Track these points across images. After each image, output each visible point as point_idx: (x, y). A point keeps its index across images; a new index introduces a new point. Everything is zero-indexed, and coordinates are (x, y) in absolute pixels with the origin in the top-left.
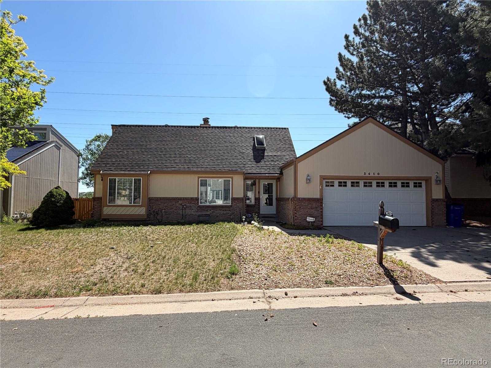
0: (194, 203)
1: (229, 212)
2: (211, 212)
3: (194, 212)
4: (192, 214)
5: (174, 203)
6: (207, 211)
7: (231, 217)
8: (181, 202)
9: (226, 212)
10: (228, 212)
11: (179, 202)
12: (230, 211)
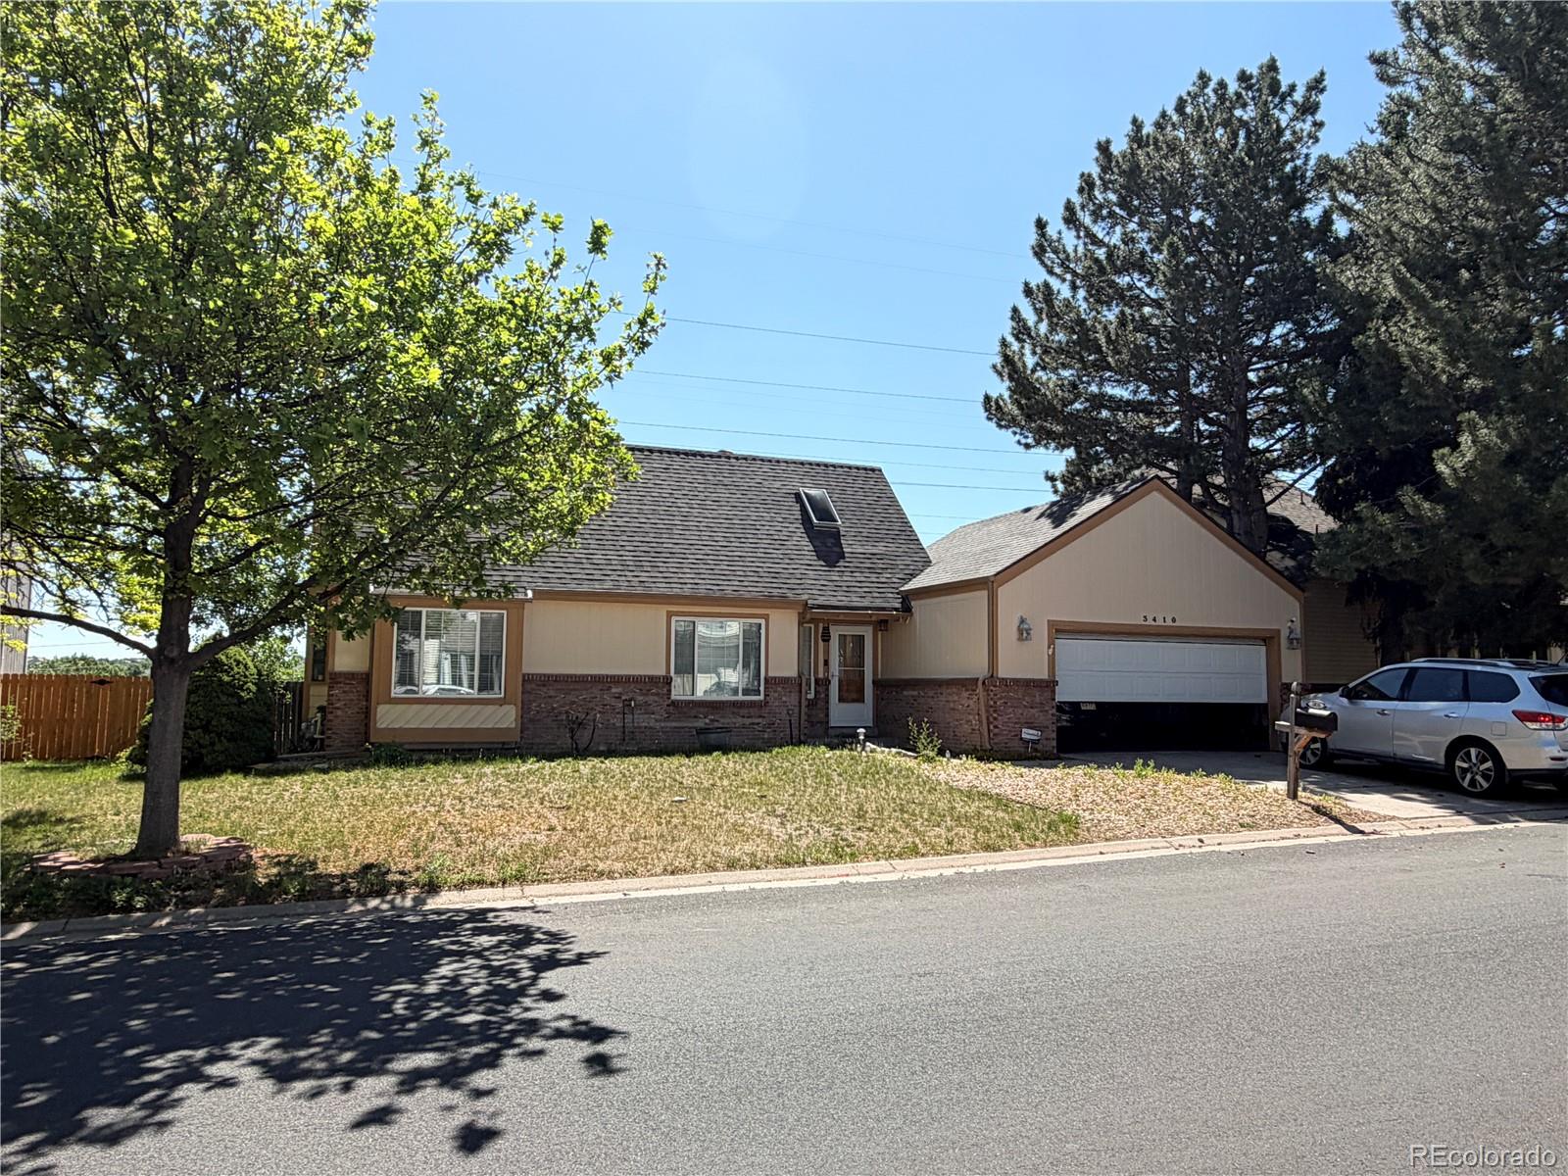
0: (657, 694)
1: (760, 720)
2: (707, 721)
3: (656, 721)
4: (651, 728)
5: (596, 691)
6: (695, 717)
7: (766, 736)
8: (619, 690)
9: (750, 720)
10: (757, 721)
11: (614, 690)
12: (760, 717)
